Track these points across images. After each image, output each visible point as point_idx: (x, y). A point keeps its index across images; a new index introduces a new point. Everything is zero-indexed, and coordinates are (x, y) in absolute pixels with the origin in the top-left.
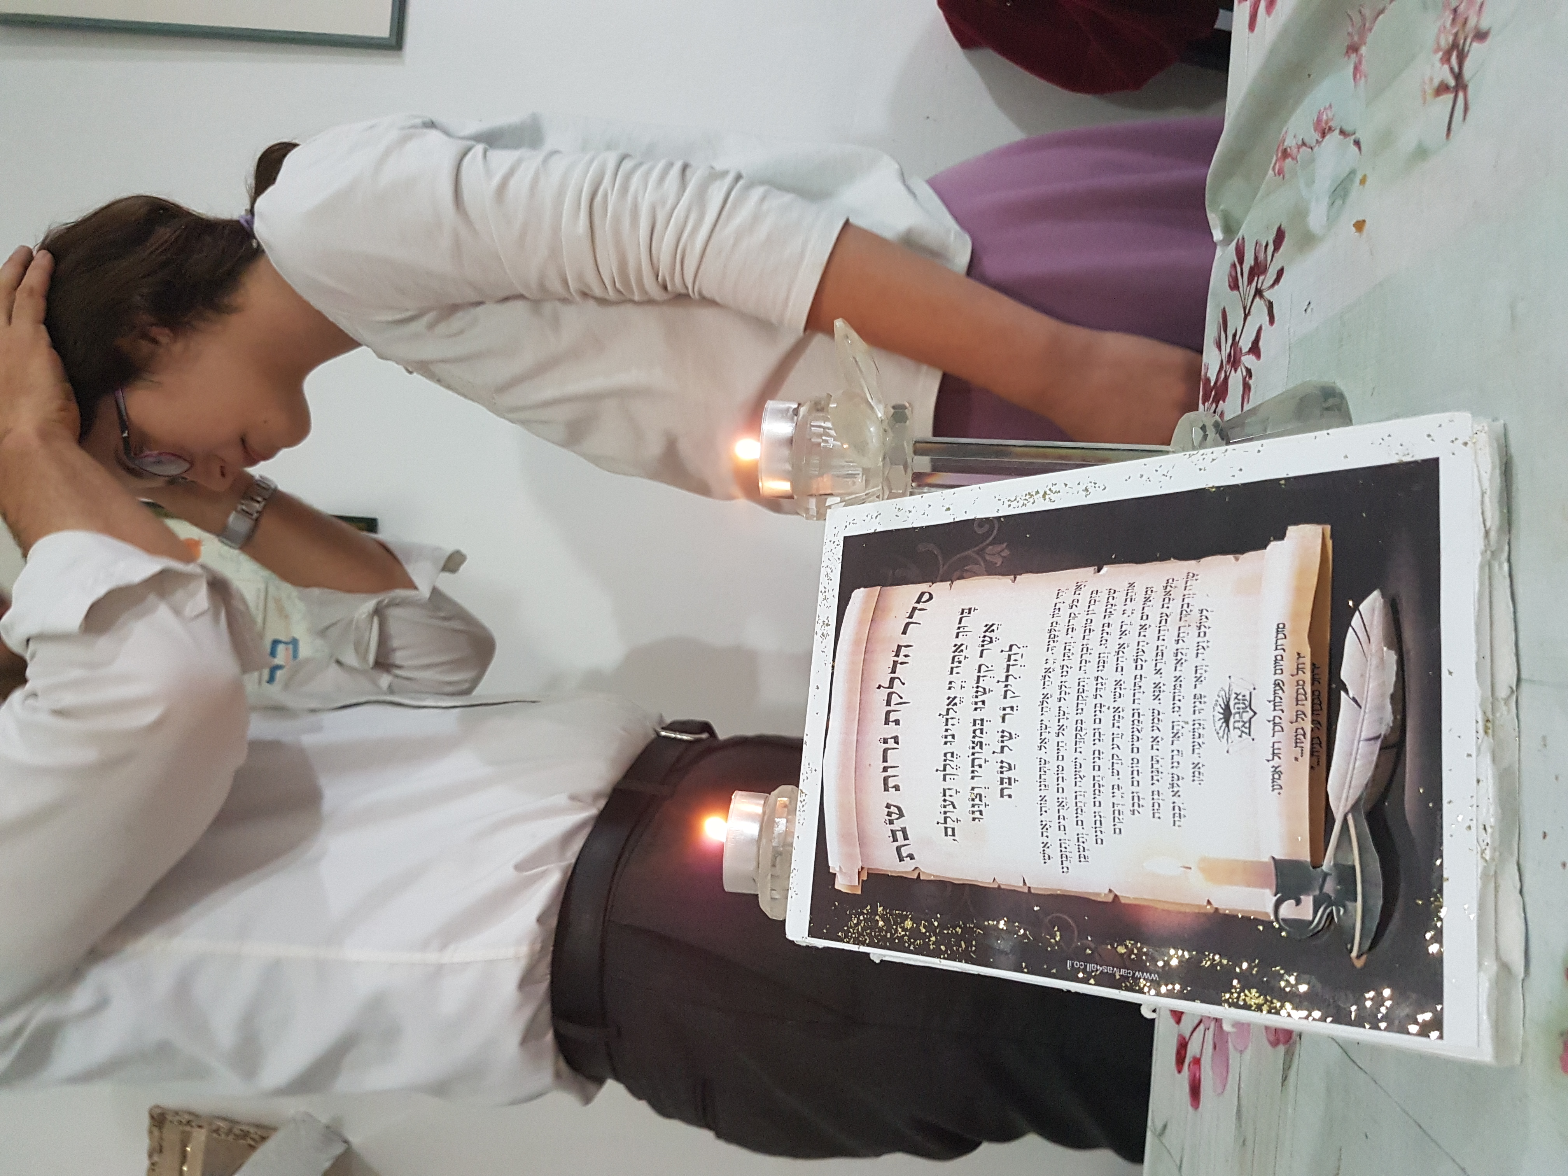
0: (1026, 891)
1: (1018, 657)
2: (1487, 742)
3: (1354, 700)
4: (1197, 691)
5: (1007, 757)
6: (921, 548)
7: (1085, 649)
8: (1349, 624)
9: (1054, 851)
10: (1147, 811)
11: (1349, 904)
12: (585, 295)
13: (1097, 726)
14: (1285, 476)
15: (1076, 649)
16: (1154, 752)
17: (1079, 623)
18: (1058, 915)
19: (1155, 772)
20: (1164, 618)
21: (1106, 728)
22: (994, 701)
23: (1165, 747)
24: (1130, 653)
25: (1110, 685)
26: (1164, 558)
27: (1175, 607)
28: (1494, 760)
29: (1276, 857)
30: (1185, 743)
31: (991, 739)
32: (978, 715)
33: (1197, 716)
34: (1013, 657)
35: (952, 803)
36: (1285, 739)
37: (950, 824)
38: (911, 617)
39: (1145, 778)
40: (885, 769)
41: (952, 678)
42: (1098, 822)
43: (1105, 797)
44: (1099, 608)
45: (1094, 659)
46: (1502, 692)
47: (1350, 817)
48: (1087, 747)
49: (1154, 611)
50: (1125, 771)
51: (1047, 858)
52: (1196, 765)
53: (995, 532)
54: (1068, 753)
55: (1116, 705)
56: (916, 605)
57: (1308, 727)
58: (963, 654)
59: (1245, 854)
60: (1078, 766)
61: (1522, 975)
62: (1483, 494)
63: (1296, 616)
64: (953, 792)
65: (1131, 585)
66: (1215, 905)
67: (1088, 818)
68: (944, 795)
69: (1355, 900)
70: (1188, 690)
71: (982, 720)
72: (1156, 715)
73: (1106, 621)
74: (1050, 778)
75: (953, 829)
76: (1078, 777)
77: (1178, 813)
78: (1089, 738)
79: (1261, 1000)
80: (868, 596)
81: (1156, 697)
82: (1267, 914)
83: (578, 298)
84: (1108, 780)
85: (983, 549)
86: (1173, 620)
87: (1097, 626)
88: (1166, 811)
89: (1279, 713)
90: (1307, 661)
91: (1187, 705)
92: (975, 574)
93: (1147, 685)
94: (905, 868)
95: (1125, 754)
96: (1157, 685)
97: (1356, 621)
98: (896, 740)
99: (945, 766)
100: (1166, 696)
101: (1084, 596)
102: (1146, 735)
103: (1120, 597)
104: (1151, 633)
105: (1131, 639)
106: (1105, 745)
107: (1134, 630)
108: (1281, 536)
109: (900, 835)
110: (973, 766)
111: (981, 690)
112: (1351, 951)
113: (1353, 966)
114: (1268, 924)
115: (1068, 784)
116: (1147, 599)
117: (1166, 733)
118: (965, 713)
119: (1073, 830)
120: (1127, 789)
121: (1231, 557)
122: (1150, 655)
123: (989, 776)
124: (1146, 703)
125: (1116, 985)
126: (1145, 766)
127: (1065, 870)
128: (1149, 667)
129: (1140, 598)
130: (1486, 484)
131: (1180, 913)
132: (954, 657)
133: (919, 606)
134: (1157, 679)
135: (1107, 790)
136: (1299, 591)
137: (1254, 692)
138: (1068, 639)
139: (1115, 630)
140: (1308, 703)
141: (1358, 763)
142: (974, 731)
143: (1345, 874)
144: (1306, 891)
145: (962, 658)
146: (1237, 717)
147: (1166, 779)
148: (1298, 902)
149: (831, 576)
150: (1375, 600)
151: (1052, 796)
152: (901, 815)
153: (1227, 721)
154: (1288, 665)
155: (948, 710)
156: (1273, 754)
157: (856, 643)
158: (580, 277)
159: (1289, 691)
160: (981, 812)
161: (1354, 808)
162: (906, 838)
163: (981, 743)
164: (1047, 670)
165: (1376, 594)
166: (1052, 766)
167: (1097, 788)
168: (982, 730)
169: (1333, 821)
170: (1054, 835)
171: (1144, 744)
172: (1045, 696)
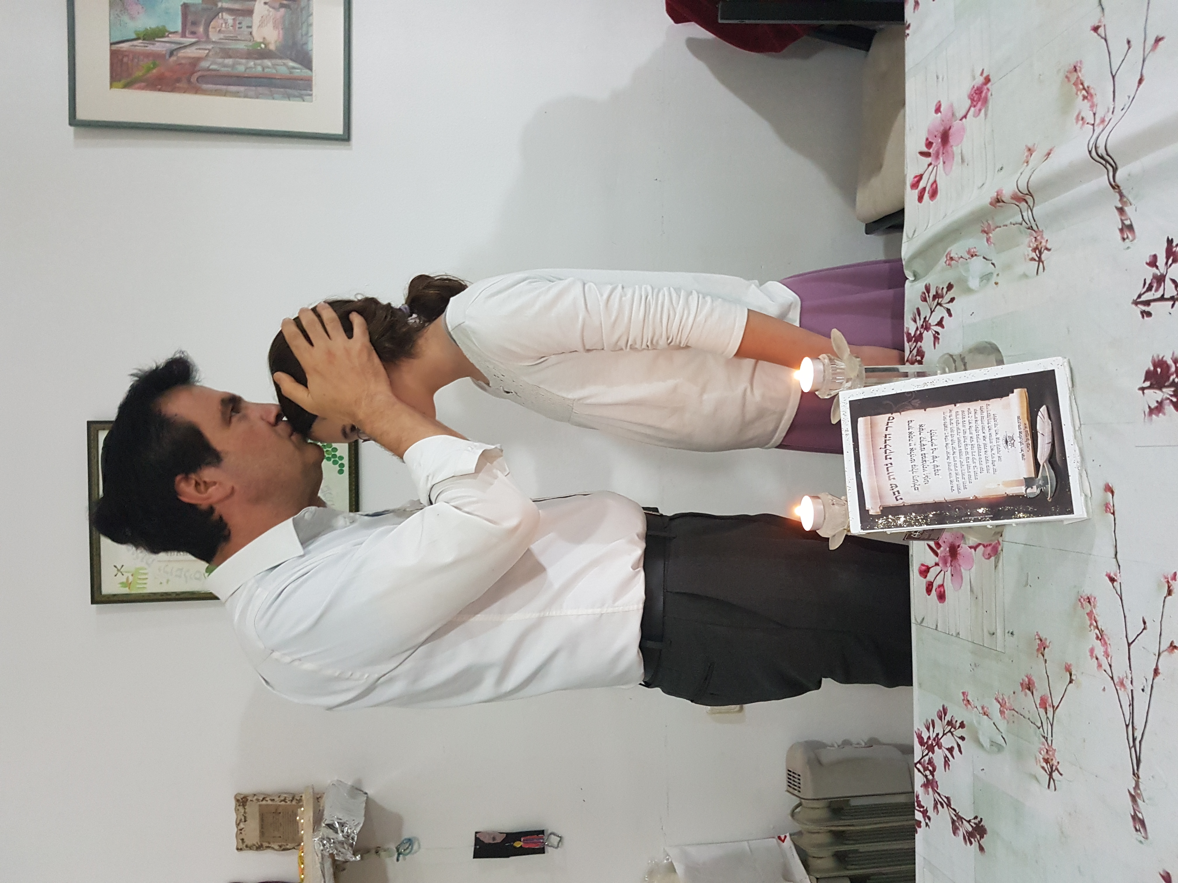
0: (946, 501)
1: (934, 433)
2: (1075, 441)
3: (1042, 433)
4: (997, 437)
5: (935, 463)
6: (885, 402)
7: (958, 429)
8: (1037, 415)
9: (955, 488)
10: (985, 471)
11: (1047, 486)
13: (966, 450)
15: (955, 429)
16: (986, 455)
17: (954, 421)
18: (957, 506)
19: (987, 460)
20: (982, 417)
21: (969, 450)
22: (928, 447)
23: (989, 453)
24: (973, 429)
25: (969, 438)
26: (977, 400)
27: (985, 414)
28: (1078, 446)
29: (1025, 477)
30: (995, 451)
31: (929, 458)
32: (923, 452)
33: (998, 443)
34: (932, 434)
35: (917, 480)
36: (1024, 446)
37: (916, 486)
38: (887, 425)
39: (984, 462)
40: (888, 474)
41: (911, 442)
42: (970, 476)
43: (972, 470)
44: (960, 416)
45: (962, 431)
46: (1077, 429)
47: (1045, 464)
48: (964, 457)
49: (979, 416)
50: (977, 461)
51: (953, 490)
52: (999, 457)
53: (913, 396)
54: (958, 460)
55: (972, 443)
56: (888, 421)
57: (1030, 442)
58: (913, 434)
59: (1016, 478)
60: (961, 462)
61: (1090, 496)
62: (1067, 378)
63: (1022, 414)
64: (917, 477)
65: (969, 409)
66: (1008, 493)
67: (966, 477)
68: (913, 478)
69: (1048, 484)
70: (994, 437)
71: (925, 454)
72: (985, 445)
73: (963, 420)
74: (952, 468)
75: (918, 488)
76: (962, 465)
77: (995, 471)
78: (964, 454)
79: (1023, 515)
80: (866, 421)
81: (984, 440)
82: (1023, 493)
84: (972, 465)
85: (909, 402)
86: (986, 419)
87: (960, 421)
88: (991, 471)
89: (1021, 440)
90: (1027, 425)
91: (994, 441)
92: (909, 409)
93: (981, 437)
94: (900, 503)
95: (977, 457)
96: (984, 437)
97: (1039, 414)
98: (891, 464)
99: (912, 469)
100: (987, 439)
101: (954, 413)
102: (983, 450)
103: (966, 413)
104: (979, 422)
105: (973, 424)
106: (970, 455)
107: (974, 422)
108: (1013, 392)
109: (896, 493)
110: (923, 468)
111: (922, 445)
112: (1048, 498)
113: (1049, 502)
114: (1023, 496)
115: (959, 468)
116: (975, 413)
117: (989, 449)
118: (918, 453)
119: (961, 481)
120: (978, 466)
121: (999, 399)
122: (980, 428)
123: (930, 469)
124: (981, 442)
125: (980, 521)
126: (983, 459)
127: (959, 492)
128: (980, 432)
129: (973, 412)
130: (1067, 376)
131: (997, 498)
132: (909, 436)
133: (890, 421)
134: (984, 435)
135: (972, 468)
136: (1022, 407)
137: (1013, 435)
138: (951, 426)
139: (967, 422)
140: (1029, 436)
141: (1045, 449)
142: (922, 457)
143: (1045, 479)
144: (1034, 485)
145: (913, 436)
146: (1010, 442)
147: (990, 462)
148: (1032, 488)
149: (846, 414)
151: (953, 472)
152: (897, 487)
153: (1007, 444)
154: (1022, 427)
155: (911, 452)
156: (1022, 451)
157: (867, 435)
159: (1023, 434)
160: (928, 481)
161: (1045, 462)
162: (899, 493)
163: (925, 461)
164: (946, 436)
165: (1044, 407)
167: (969, 467)
168: (925, 457)
169: (1040, 465)
170: (955, 483)
171: (983, 453)
172: (947, 444)
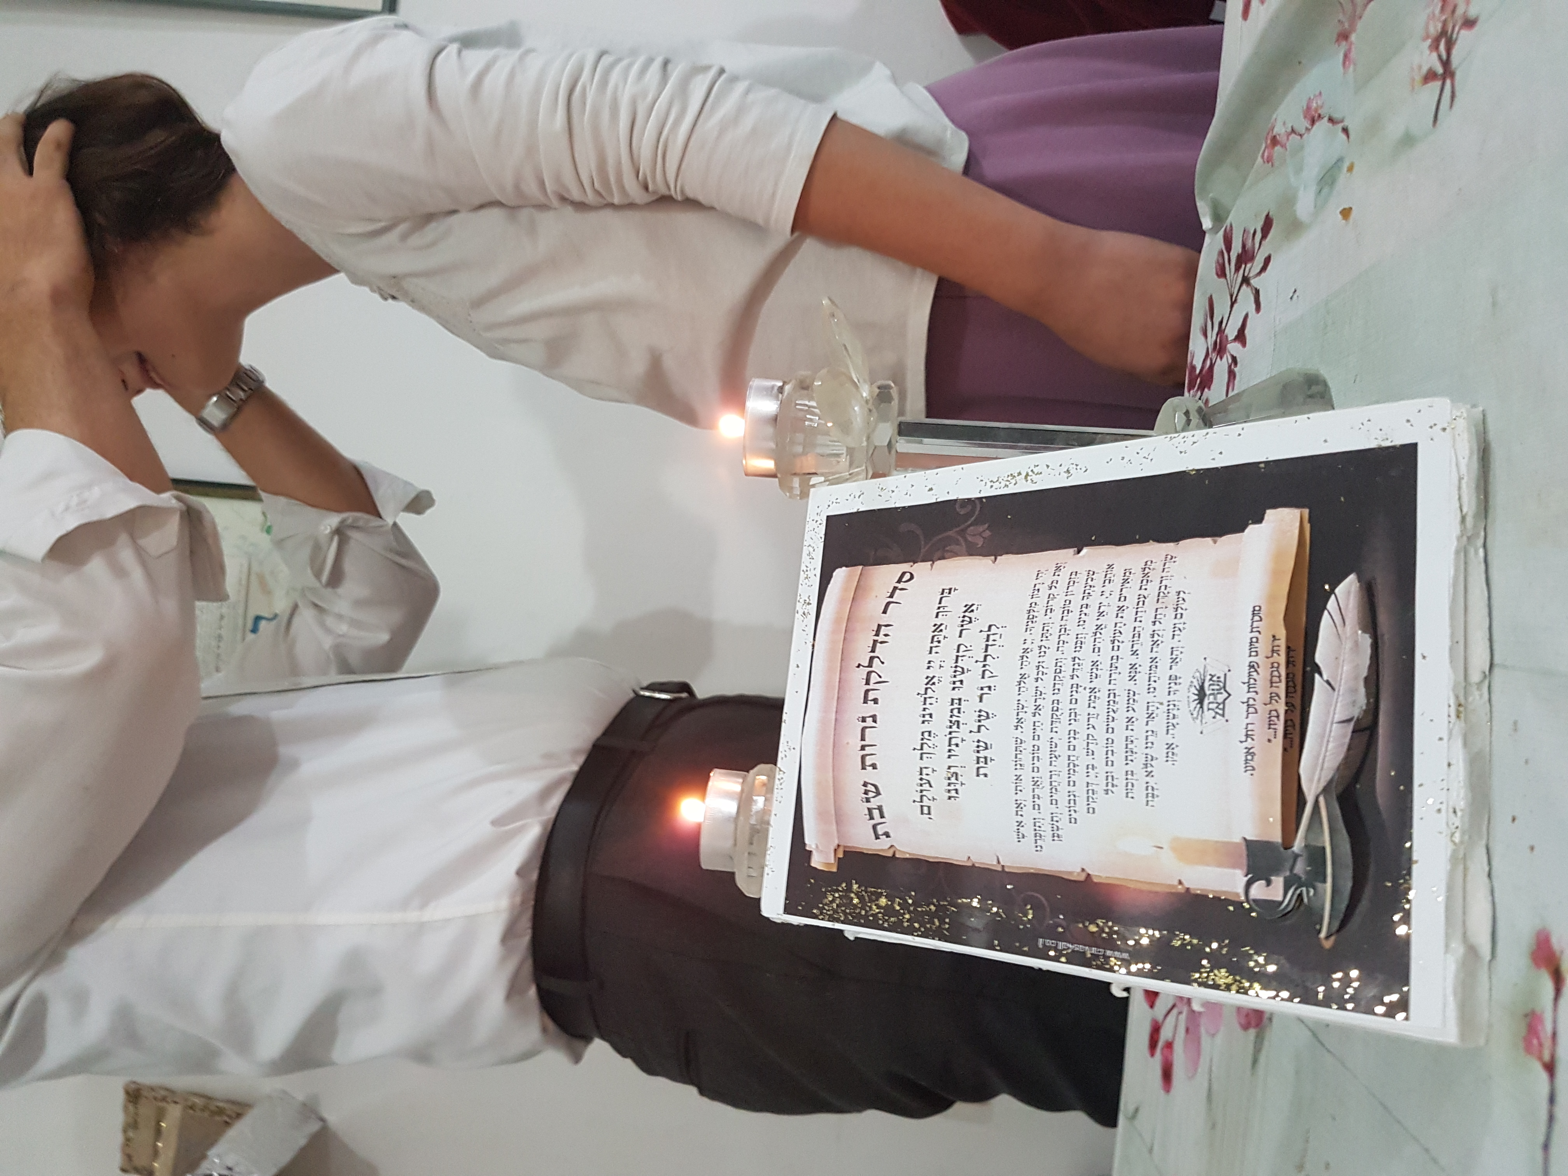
0: (1000, 869)
1: (997, 637)
2: (1459, 727)
3: (1328, 682)
4: (1173, 672)
5: (983, 736)
6: (904, 528)
7: (1063, 630)
8: (1324, 608)
9: (1028, 830)
10: (1120, 790)
11: (1319, 885)
12: (563, 199)
13: (1072, 706)
14: (1264, 459)
15: (1055, 630)
16: (1129, 733)
17: (1057, 604)
18: (1030, 893)
19: (1130, 751)
20: (1142, 600)
21: (1082, 708)
22: (972, 681)
23: (1140, 727)
24: (1107, 634)
25: (1088, 666)
26: (1143, 540)
27: (1152, 589)
28: (1465, 744)
29: (1248, 838)
30: (1159, 723)
31: (968, 718)
32: (956, 694)
33: (1172, 697)
34: (992, 637)
35: (929, 782)
36: (1258, 721)
37: (926, 802)
38: (891, 596)
39: (1119, 757)
40: (863, 748)
41: (931, 657)
42: (1072, 800)
43: (1080, 777)
44: (1078, 589)
45: (1072, 639)
46: (1475, 677)
47: (1322, 799)
48: (1063, 727)
49: (1132, 592)
50: (1100, 751)
51: (1021, 837)
52: (1169, 746)
53: (977, 513)
54: (1044, 733)
55: (1092, 685)
56: (897, 585)
57: (1282, 708)
58: (943, 634)
59: (1215, 835)
60: (1053, 746)
61: (1488, 957)
62: (1460, 479)
63: (1272, 598)
64: (929, 771)
65: (1110, 566)
66: (1187, 885)
67: (1062, 797)
68: (921, 774)
69: (1324, 881)
70: (1163, 671)
71: (960, 700)
72: (1131, 696)
73: (1085, 602)
74: (1026, 758)
75: (929, 807)
76: (1054, 756)
77: (1151, 794)
78: (1065, 718)
79: (1230, 980)
80: (849, 576)
81: (1132, 678)
82: (1238, 895)
83: (555, 202)
84: (1083, 761)
85: (964, 531)
86: (1150, 602)
87: (1075, 607)
88: (1139, 792)
89: (1252, 695)
90: (1282, 643)
91: (1162, 686)
92: (956, 554)
93: (1123, 666)
94: (881, 846)
95: (1100, 734)
96: (1133, 666)
97: (1331, 604)
98: (874, 718)
99: (922, 744)
100: (1142, 677)
101: (1063, 577)
102: (1121, 716)
103: (1099, 578)
104: (1129, 614)
105: (1109, 620)
106: (1081, 726)
107: (1112, 611)
108: (1259, 520)
109: (876, 813)
110: (950, 745)
111: (959, 670)
112: (1319, 931)
113: (1321, 947)
114: (1239, 905)
115: (1043, 764)
116: (1126, 581)
117: (1141, 713)
118: (943, 692)
119: (1047, 809)
120: (1102, 769)
121: (1209, 540)
122: (1127, 636)
123: (966, 755)
124: (1122, 683)
125: (1087, 964)
126: (1119, 747)
127: (1039, 848)
128: (1126, 648)
129: (1118, 580)
130: (1464, 470)
131: (1150, 892)
132: (933, 637)
133: (900, 586)
134: (1133, 660)
135: (1081, 770)
136: (1276, 574)
137: (1228, 674)
138: (1046, 619)
139: (1093, 611)
140: (1283, 685)
141: (1331, 745)
142: (952, 711)
143: (1316, 855)
144: (1276, 871)
145: (941, 638)
146: (1212, 698)
147: (1140, 759)
148: (1269, 883)
149: (813, 555)
150: (1351, 584)
151: (1027, 775)
152: (878, 793)
153: (1201, 702)
154: (1263, 647)
155: (926, 689)
156: (1247, 736)
157: (837, 621)
158: (558, 179)
159: (1264, 673)
160: (956, 791)
161: (1326, 790)
162: (882, 816)
163: (958, 722)
164: (1026, 650)
165: (1352, 578)
166: (1028, 746)
167: (1072, 767)
168: (959, 709)
169: (1305, 802)
170: (1028, 813)
171: (1119, 724)
172: (1023, 676)
